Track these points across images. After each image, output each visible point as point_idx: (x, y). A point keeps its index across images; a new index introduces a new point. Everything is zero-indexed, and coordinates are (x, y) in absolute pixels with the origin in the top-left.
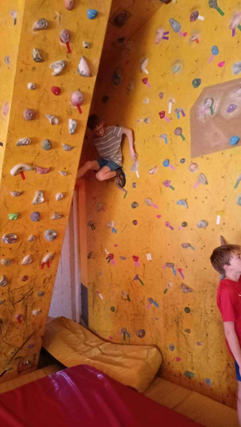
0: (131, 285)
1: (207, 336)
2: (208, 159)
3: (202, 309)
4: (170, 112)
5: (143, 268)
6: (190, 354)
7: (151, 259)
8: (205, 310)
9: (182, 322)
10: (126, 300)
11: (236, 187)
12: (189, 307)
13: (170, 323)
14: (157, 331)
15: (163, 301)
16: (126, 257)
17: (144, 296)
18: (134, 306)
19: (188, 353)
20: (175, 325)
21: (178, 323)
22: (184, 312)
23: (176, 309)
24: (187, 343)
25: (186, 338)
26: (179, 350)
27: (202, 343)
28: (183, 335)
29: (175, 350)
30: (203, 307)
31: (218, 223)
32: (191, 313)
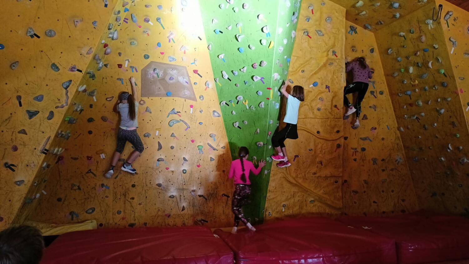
0: (83, 178)
1: (146, 198)
2: (152, 100)
3: (144, 183)
4: (126, 66)
5: (97, 164)
6: (134, 212)
7: (104, 157)
8: (146, 183)
9: (128, 194)
10: (76, 189)
11: (168, 117)
12: (135, 184)
13: (119, 197)
14: (107, 205)
15: (113, 184)
16: (78, 157)
17: (96, 184)
18: (84, 193)
19: (132, 212)
20: (123, 197)
21: (125, 196)
22: (131, 188)
23: (124, 187)
24: (132, 206)
25: (131, 203)
26: (125, 212)
27: (143, 203)
28: (129, 202)
29: (122, 212)
30: (144, 182)
31: (157, 134)
32: (136, 187)
